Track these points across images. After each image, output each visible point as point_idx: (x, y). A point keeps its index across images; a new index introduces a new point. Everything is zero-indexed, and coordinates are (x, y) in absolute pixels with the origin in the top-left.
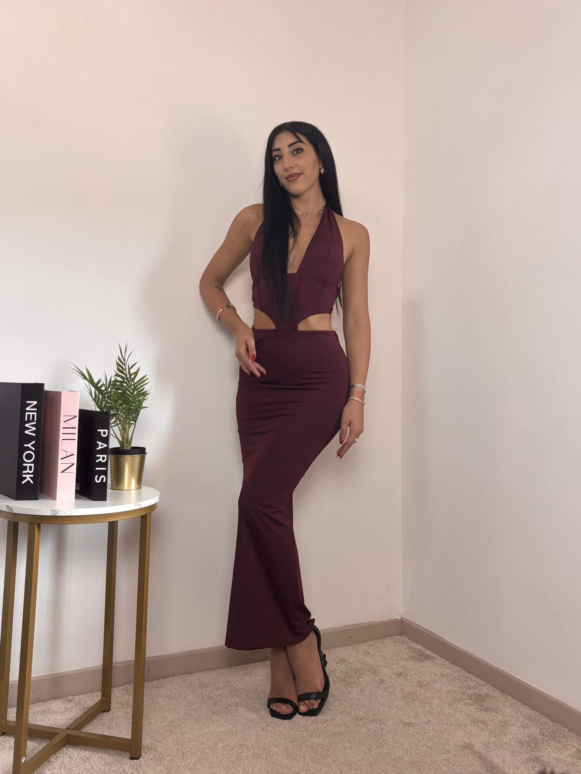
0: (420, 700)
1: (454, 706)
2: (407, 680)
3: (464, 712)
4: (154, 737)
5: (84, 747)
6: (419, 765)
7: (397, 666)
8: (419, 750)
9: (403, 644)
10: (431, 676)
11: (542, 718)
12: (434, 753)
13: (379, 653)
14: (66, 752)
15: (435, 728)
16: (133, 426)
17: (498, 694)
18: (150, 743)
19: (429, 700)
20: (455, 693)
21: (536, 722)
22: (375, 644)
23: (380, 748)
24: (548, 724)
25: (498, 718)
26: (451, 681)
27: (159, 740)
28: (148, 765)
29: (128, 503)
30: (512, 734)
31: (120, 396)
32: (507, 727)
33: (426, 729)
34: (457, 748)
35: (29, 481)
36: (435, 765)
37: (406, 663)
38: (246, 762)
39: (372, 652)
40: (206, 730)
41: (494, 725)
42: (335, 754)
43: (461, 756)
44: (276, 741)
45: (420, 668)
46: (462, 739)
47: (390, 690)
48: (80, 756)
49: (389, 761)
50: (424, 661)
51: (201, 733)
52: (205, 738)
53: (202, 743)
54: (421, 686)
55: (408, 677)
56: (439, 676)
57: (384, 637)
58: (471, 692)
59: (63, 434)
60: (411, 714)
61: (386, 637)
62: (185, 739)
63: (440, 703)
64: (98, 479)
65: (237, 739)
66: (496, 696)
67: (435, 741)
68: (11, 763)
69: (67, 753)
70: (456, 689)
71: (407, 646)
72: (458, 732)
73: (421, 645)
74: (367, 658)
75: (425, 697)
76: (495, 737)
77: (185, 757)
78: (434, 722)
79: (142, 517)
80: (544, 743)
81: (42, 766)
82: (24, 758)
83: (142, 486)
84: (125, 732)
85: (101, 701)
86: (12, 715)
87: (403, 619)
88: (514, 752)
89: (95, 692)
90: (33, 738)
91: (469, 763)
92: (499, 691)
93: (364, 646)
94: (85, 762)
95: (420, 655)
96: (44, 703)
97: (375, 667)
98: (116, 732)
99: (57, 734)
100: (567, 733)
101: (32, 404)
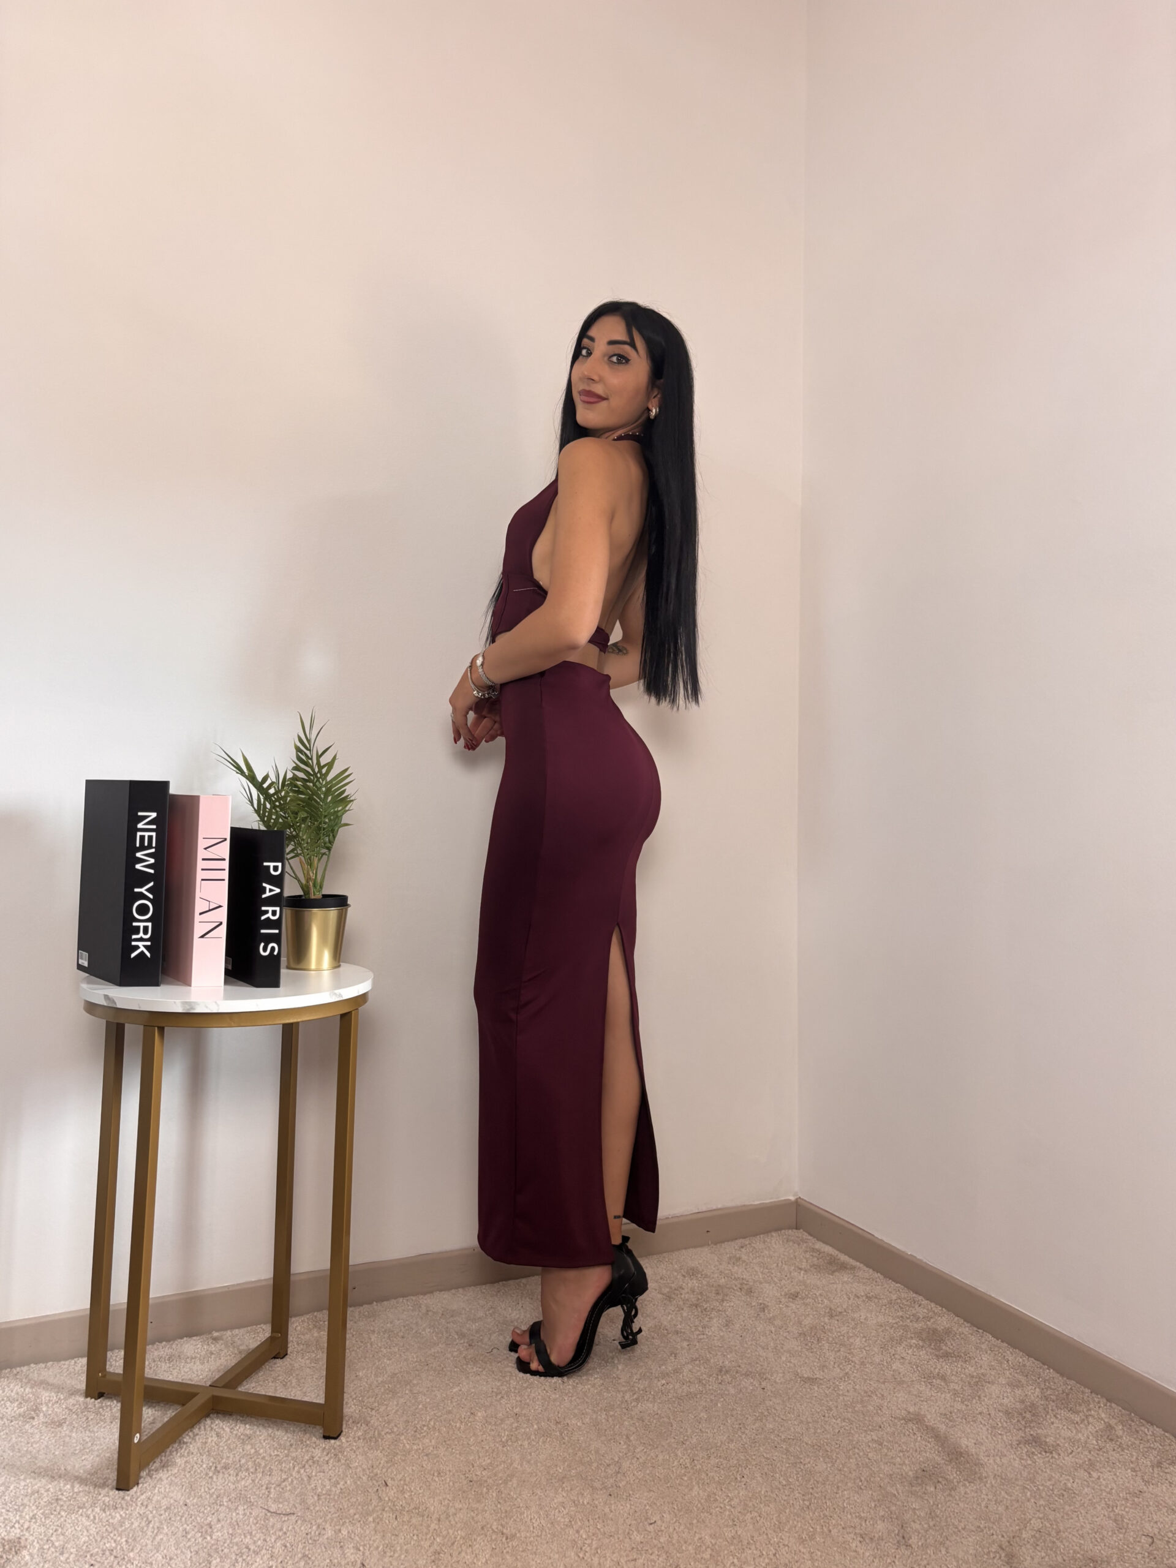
0: (831, 1339)
1: (890, 1350)
2: (806, 1305)
3: (907, 1361)
4: (364, 1402)
5: (243, 1417)
6: (829, 1449)
7: (789, 1282)
8: (829, 1425)
9: (799, 1244)
10: (849, 1299)
11: (1044, 1370)
12: (855, 1429)
13: (758, 1260)
14: (210, 1426)
15: (857, 1387)
16: (325, 857)
17: (967, 1329)
18: (357, 1412)
19: (846, 1339)
20: (893, 1326)
21: (1033, 1378)
22: (750, 1244)
23: (761, 1420)
24: (1056, 1381)
25: (967, 1370)
26: (884, 1307)
27: (373, 1406)
28: (354, 1448)
29: (319, 991)
30: (991, 1398)
31: (302, 804)
32: (982, 1386)
33: (841, 1388)
34: (896, 1421)
35: (142, 952)
36: (856, 1450)
37: (805, 1276)
38: (526, 1443)
39: (744, 1257)
40: (454, 1390)
41: (960, 1382)
42: (682, 1430)
43: (902, 1435)
44: (579, 1409)
45: (831, 1286)
46: (905, 1406)
47: (778, 1322)
48: (235, 1432)
49: (776, 1443)
50: (837, 1274)
51: (446, 1394)
52: (454, 1404)
53: (450, 1412)
54: (831, 1316)
55: (808, 1300)
56: (864, 1298)
57: (767, 1232)
58: (919, 1326)
59: (202, 870)
60: (815, 1364)
61: (770, 1231)
62: (419, 1404)
63: (866, 1344)
64: (265, 950)
65: (508, 1405)
66: (963, 1333)
67: (856, 1409)
68: (114, 1444)
69: (212, 1429)
70: (894, 1321)
71: (806, 1247)
72: (896, 1394)
73: (831, 1246)
74: (736, 1268)
75: (839, 1334)
76: (962, 1402)
77: (418, 1436)
78: (855, 1377)
79: (343, 1016)
80: (1048, 1412)
81: (168, 1450)
82: (138, 1435)
83: (342, 964)
84: (313, 1392)
85: (271, 1339)
86: (115, 1363)
87: (799, 1200)
88: (995, 1428)
89: (260, 1324)
90: (153, 1403)
91: (917, 1447)
92: (969, 1325)
93: (730, 1248)
94: (243, 1443)
95: (830, 1263)
96: (171, 1342)
97: (751, 1284)
98: (298, 1392)
99: (194, 1395)
100: (1088, 1397)
101: (148, 817)
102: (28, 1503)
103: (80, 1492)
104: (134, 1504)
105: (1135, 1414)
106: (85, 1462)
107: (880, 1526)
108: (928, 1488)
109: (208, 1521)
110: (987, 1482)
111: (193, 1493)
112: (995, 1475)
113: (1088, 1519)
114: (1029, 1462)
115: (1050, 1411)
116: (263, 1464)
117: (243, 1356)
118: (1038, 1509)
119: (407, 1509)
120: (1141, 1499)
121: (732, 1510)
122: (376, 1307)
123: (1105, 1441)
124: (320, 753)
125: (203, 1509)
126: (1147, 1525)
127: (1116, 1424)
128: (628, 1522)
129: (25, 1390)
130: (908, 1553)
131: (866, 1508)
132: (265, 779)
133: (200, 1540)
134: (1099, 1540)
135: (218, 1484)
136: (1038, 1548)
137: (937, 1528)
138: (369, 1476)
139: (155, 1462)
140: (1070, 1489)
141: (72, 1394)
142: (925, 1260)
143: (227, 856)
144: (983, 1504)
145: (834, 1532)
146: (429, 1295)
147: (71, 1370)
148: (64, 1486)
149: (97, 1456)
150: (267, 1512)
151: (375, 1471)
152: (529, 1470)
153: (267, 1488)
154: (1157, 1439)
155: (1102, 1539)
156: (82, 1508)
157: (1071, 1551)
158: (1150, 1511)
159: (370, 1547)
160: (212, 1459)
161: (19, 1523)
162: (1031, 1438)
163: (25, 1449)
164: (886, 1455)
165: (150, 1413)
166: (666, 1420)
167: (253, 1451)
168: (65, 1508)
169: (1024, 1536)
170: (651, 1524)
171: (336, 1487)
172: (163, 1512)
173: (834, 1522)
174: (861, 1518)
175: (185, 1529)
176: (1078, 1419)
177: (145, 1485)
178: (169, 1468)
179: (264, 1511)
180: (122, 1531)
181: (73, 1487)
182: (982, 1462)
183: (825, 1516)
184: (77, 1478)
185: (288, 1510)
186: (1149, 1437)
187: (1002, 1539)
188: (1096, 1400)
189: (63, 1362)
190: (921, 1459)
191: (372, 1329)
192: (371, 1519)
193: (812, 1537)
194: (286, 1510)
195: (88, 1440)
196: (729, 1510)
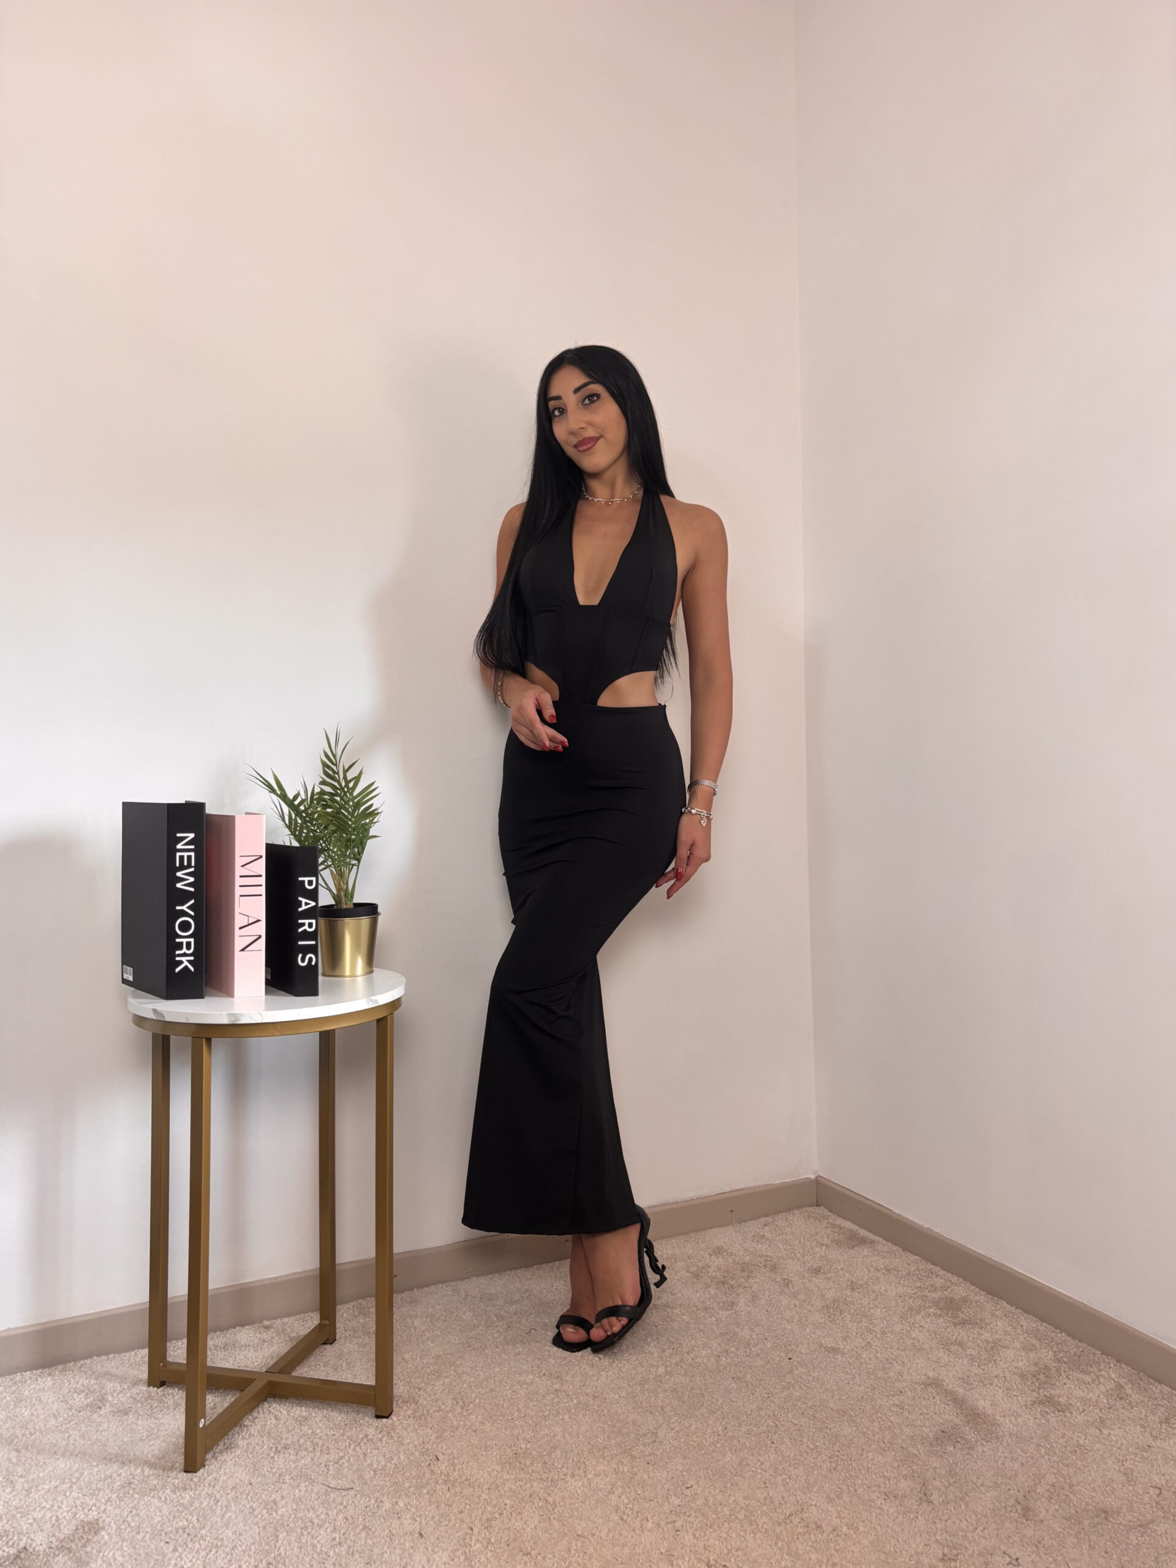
0: (852, 1311)
1: (910, 1320)
2: (829, 1279)
3: (926, 1329)
4: (411, 1383)
5: (298, 1400)
6: (853, 1414)
7: (812, 1257)
9: (820, 1221)
10: (869, 1272)
11: (1056, 1334)
12: (878, 1395)
13: (781, 1237)
14: (268, 1410)
15: (879, 1355)
16: (355, 868)
17: (982, 1297)
18: (406, 1392)
19: (867, 1310)
20: (910, 1298)
21: (1047, 1341)
22: (773, 1222)
23: (788, 1389)
24: (1068, 1343)
25: (983, 1337)
26: (903, 1279)
27: (421, 1386)
28: (405, 1425)
29: (353, 998)
30: (1006, 1362)
31: (330, 818)
32: (998, 1350)
33: (864, 1356)
34: (916, 1386)
35: (186, 967)
36: (879, 1415)
37: (827, 1252)
38: (567, 1417)
39: (768, 1235)
40: (496, 1370)
41: (976, 1348)
42: (713, 1400)
43: (922, 1399)
44: (615, 1384)
45: (851, 1260)
46: (924, 1372)
47: (802, 1297)
48: (292, 1414)
49: (803, 1410)
50: (857, 1248)
51: (489, 1374)
54: (853, 1289)
55: (830, 1274)
56: (884, 1271)
57: (789, 1209)
58: (936, 1295)
59: (240, 886)
60: (838, 1334)
61: (792, 1209)
62: (464, 1384)
63: (886, 1315)
64: (303, 960)
66: (979, 1301)
67: (878, 1376)
68: (179, 1429)
69: (270, 1412)
70: (913, 1292)
71: (827, 1223)
72: (916, 1361)
73: (850, 1221)
74: (760, 1245)
75: (860, 1306)
76: (979, 1366)
77: (465, 1413)
78: (876, 1346)
79: (379, 1021)
80: (1061, 1374)
81: (230, 1433)
82: (203, 1420)
83: (374, 969)
84: (364, 1375)
85: (320, 1327)
86: (177, 1352)
87: (819, 1178)
88: (1010, 1389)
89: (308, 1312)
90: (213, 1389)
91: (937, 1409)
92: (984, 1293)
93: (753, 1227)
94: (301, 1424)
95: (851, 1238)
96: (225, 1332)
97: (775, 1260)
98: (349, 1375)
99: (252, 1381)
100: (1099, 1358)
101: (186, 837)
102: (102, 1487)
103: (150, 1475)
104: (202, 1485)
105: (1145, 1373)
106: (153, 1448)
107: (904, 1484)
108: (947, 1447)
109: (271, 1499)
110: (1003, 1441)
111: (256, 1472)
112: (1011, 1434)
113: (1099, 1474)
114: (1043, 1421)
115: (1062, 1372)
116: (321, 1444)
117: (294, 1343)
118: (1052, 1464)
119: (459, 1481)
120: (1149, 1454)
121: (764, 1473)
122: (417, 1293)
123: (1116, 1400)
124: (346, 768)
125: (267, 1487)
126: (1155, 1478)
127: (1126, 1383)
128: (667, 1486)
129: (90, 1381)
130: (929, 1508)
131: (889, 1468)
132: (296, 797)
133: (266, 1516)
134: (1110, 1493)
135: (280, 1463)
136: (1052, 1501)
137: (958, 1485)
138: (421, 1452)
139: (218, 1445)
140: (1082, 1446)
141: (135, 1384)
142: (941, 1233)
143: (262, 871)
144: (1000, 1462)
145: (860, 1491)
146: (467, 1280)
147: (132, 1361)
148: (135, 1470)
149: (164, 1441)
150: (327, 1488)
151: (426, 1447)
152: (570, 1441)
153: (326, 1466)
154: (1165, 1396)
155: (1113, 1492)
156: (154, 1490)
157: (1084, 1504)
158: (1158, 1464)
159: (426, 1517)
160: (272, 1441)
161: (95, 1506)
162: (1044, 1398)
163: (95, 1437)
164: (907, 1418)
165: (210, 1399)
166: (698, 1391)
167: (310, 1431)
168: (138, 1490)
169: (1038, 1490)
170: (688, 1488)
171: (390, 1462)
172: (229, 1491)
173: (860, 1482)
174: (884, 1477)
175: (251, 1507)
176: (1090, 1380)
177: (211, 1467)
178: (233, 1450)
179: (324, 1487)
180: (193, 1510)
181: (143, 1471)
182: (998, 1422)
183: (851, 1476)
184: (146, 1462)
185: (347, 1486)
186: (1157, 1395)
187: (1019, 1494)
188: (1107, 1361)
189: (124, 1354)
190: (941, 1421)
191: (415, 1314)
192: (425, 1491)
193: (839, 1496)
194: (345, 1485)
195: (153, 1426)
196: (761, 1474)
